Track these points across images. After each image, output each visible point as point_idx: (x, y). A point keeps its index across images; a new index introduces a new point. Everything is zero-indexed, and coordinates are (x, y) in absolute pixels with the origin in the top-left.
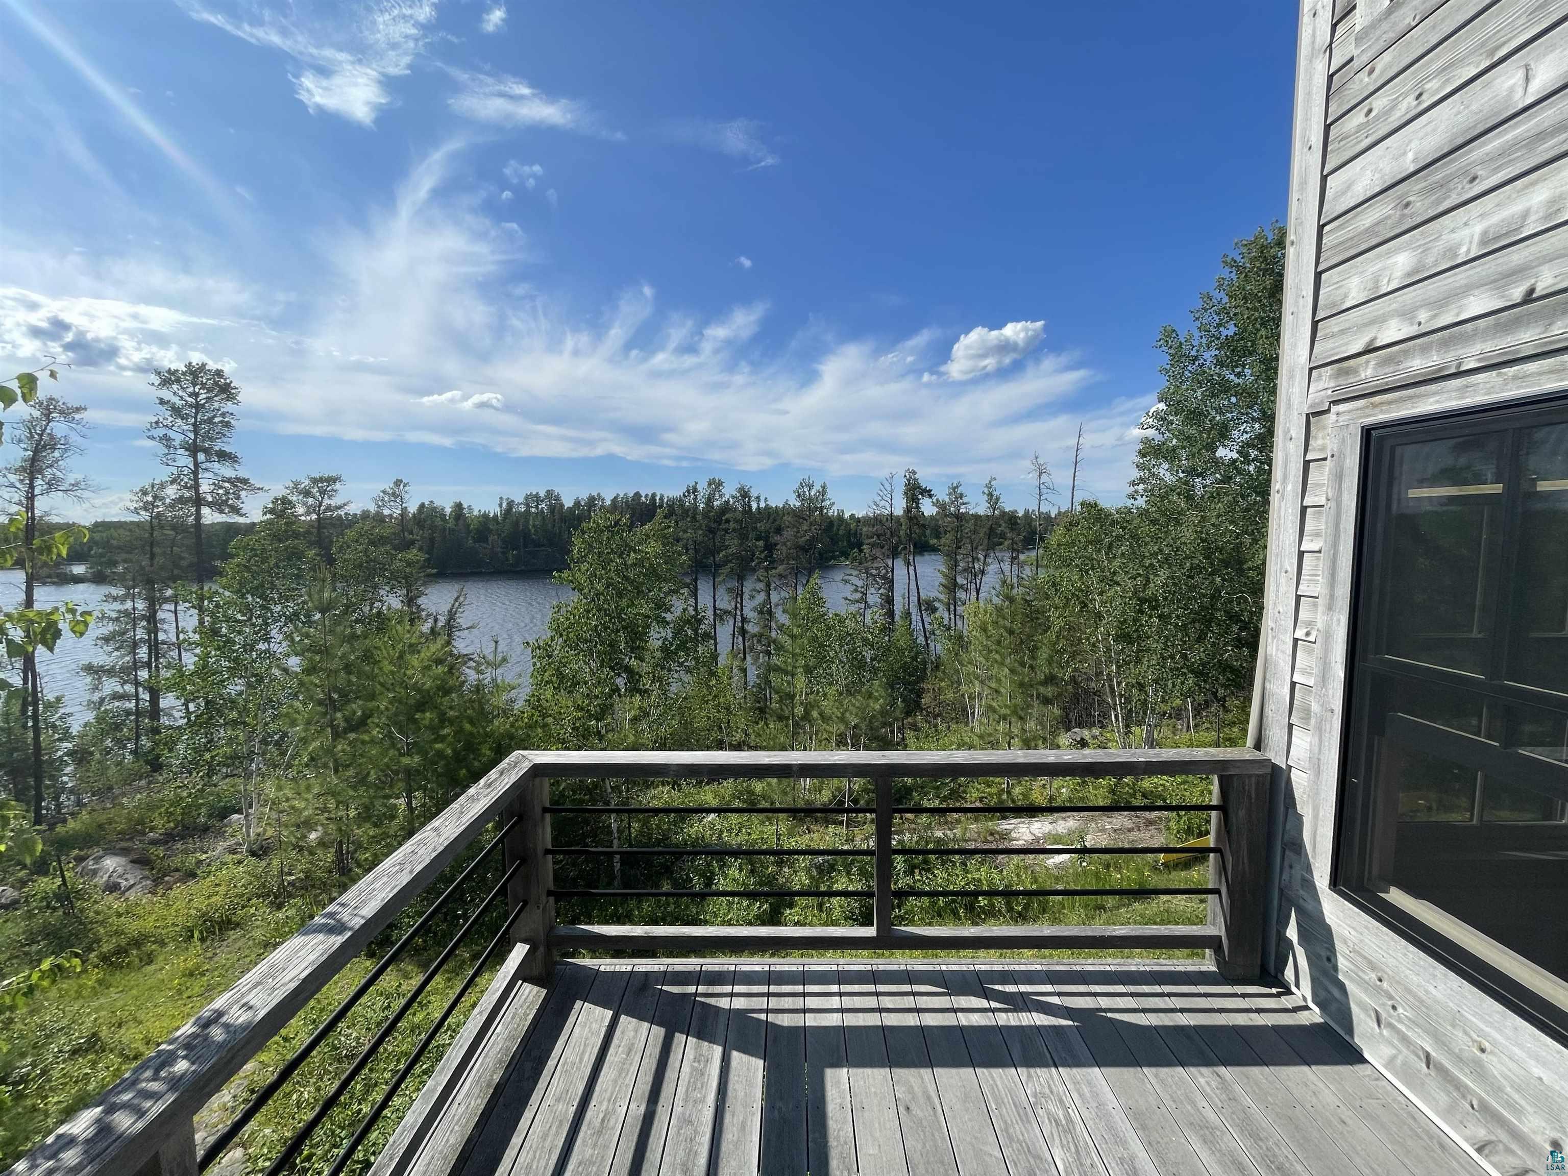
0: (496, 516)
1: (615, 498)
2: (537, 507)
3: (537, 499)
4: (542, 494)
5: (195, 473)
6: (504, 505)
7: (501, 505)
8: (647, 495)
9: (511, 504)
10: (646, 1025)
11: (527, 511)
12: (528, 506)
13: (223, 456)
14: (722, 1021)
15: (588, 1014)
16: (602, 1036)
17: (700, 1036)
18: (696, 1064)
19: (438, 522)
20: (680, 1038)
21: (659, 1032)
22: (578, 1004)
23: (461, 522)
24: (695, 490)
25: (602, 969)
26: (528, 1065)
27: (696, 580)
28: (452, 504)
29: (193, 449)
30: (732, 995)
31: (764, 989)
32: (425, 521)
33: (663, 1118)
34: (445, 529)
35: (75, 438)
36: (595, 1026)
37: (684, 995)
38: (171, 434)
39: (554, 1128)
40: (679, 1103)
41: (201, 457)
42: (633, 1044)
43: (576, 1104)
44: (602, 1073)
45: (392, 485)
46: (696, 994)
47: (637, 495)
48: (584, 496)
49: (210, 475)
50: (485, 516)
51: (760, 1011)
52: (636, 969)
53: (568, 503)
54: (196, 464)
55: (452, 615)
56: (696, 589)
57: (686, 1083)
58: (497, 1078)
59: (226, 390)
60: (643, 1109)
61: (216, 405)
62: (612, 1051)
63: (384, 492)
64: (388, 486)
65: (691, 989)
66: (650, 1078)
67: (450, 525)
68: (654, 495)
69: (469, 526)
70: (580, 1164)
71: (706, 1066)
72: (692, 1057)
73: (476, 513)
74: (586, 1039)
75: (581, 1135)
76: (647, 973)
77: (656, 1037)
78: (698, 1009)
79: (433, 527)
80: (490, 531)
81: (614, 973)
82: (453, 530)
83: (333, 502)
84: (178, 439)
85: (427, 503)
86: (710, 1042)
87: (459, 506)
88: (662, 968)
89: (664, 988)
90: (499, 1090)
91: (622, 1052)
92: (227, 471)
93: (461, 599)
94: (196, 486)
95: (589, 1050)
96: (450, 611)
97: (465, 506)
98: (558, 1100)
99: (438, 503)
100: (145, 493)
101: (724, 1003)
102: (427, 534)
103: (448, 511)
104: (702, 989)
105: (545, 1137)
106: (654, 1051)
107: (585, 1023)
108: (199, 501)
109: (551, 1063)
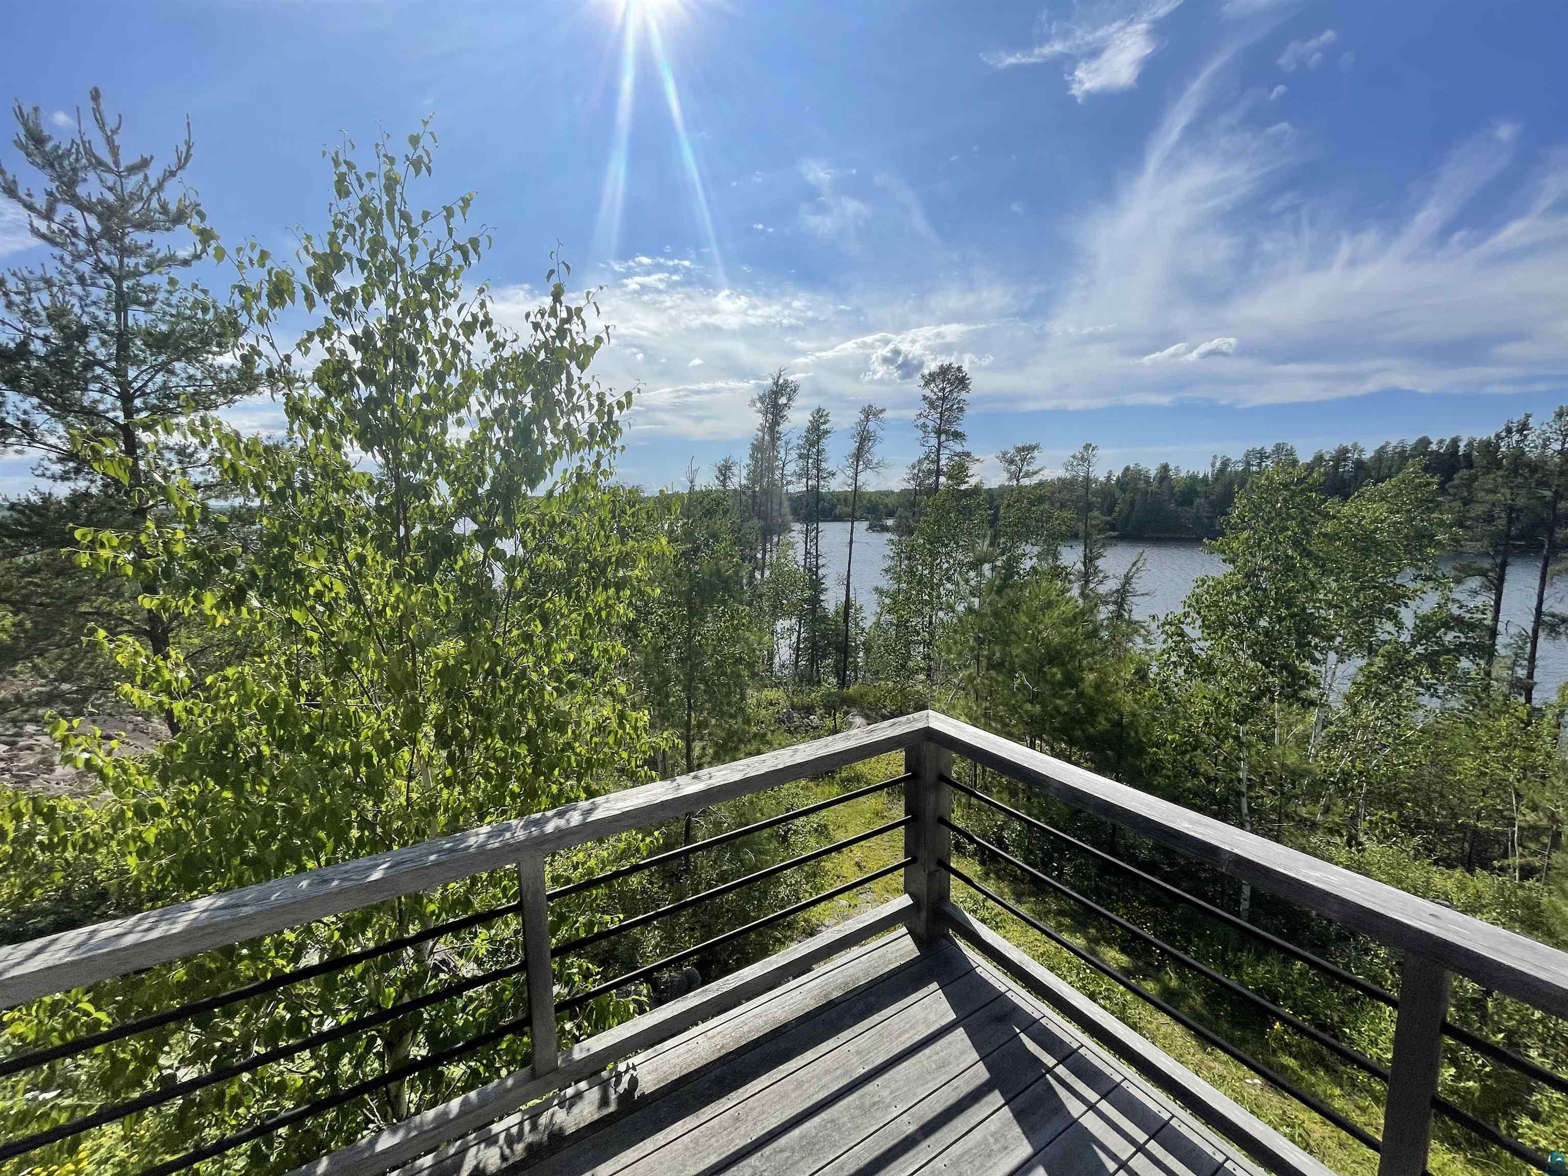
0: (1206, 476)
1: (1383, 448)
2: (1259, 465)
3: (1262, 456)
4: (1269, 450)
5: (938, 450)
6: (1218, 465)
7: (1213, 465)
8: (1441, 442)
9: (1225, 463)
10: (975, 1056)
11: (1246, 471)
12: (1248, 464)
13: (957, 435)
14: (1055, 1126)
15: (935, 1001)
16: (930, 1031)
17: (1019, 1116)
18: (991, 1140)
19: (1142, 485)
20: (996, 1098)
21: (981, 1074)
22: (935, 986)
23: (1165, 484)
24: (1523, 427)
25: (978, 970)
26: (861, 1005)
27: (1503, 566)
28: (1158, 466)
29: (939, 432)
30: (1092, 1107)
31: (1141, 1137)
32: (1128, 484)
33: (921, 1156)
34: (1147, 492)
35: (880, 433)
36: (932, 1017)
37: (1037, 1060)
38: (928, 422)
39: (839, 1072)
40: (944, 1159)
41: (943, 437)
42: (949, 1064)
43: (867, 1068)
44: (905, 1064)
45: (1081, 450)
46: (1050, 1070)
47: (1425, 442)
48: (1329, 448)
49: (947, 451)
50: (1193, 478)
51: (1113, 1157)
52: (1009, 994)
53: (1305, 457)
54: (939, 444)
55: (1128, 580)
56: (1501, 579)
57: (967, 1147)
58: (835, 995)
59: (962, 382)
60: (912, 1128)
61: (955, 395)
62: (927, 1051)
63: (1074, 457)
64: (1078, 451)
65: (1049, 1061)
66: (939, 1108)
67: (1154, 487)
68: (1455, 442)
69: (1173, 488)
70: (832, 1121)
71: (999, 1151)
72: (992, 1128)
73: (1183, 474)
74: (917, 1022)
75: (850, 1099)
76: (1016, 1008)
77: (975, 1075)
78: (1038, 1087)
79: (1136, 490)
80: (1197, 494)
81: (986, 982)
82: (1157, 493)
83: (1031, 468)
84: (931, 424)
85: (1132, 466)
86: (1024, 1133)
87: (1165, 468)
88: (1037, 1015)
89: (1022, 1036)
90: (830, 1005)
91: (935, 1062)
92: (958, 448)
93: (1139, 564)
94: (938, 460)
95: (912, 1032)
96: (1126, 576)
97: (1172, 467)
98: (858, 1053)
99: (1142, 466)
100: (914, 468)
101: (1075, 1108)
102: (1128, 496)
103: (1153, 473)
104: (1061, 1070)
105: (827, 1072)
106: (964, 1086)
107: (926, 1008)
108: (938, 472)
109: (876, 1018)
